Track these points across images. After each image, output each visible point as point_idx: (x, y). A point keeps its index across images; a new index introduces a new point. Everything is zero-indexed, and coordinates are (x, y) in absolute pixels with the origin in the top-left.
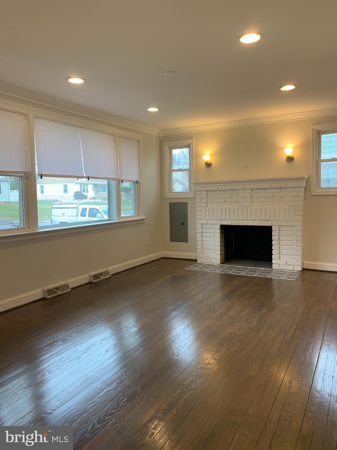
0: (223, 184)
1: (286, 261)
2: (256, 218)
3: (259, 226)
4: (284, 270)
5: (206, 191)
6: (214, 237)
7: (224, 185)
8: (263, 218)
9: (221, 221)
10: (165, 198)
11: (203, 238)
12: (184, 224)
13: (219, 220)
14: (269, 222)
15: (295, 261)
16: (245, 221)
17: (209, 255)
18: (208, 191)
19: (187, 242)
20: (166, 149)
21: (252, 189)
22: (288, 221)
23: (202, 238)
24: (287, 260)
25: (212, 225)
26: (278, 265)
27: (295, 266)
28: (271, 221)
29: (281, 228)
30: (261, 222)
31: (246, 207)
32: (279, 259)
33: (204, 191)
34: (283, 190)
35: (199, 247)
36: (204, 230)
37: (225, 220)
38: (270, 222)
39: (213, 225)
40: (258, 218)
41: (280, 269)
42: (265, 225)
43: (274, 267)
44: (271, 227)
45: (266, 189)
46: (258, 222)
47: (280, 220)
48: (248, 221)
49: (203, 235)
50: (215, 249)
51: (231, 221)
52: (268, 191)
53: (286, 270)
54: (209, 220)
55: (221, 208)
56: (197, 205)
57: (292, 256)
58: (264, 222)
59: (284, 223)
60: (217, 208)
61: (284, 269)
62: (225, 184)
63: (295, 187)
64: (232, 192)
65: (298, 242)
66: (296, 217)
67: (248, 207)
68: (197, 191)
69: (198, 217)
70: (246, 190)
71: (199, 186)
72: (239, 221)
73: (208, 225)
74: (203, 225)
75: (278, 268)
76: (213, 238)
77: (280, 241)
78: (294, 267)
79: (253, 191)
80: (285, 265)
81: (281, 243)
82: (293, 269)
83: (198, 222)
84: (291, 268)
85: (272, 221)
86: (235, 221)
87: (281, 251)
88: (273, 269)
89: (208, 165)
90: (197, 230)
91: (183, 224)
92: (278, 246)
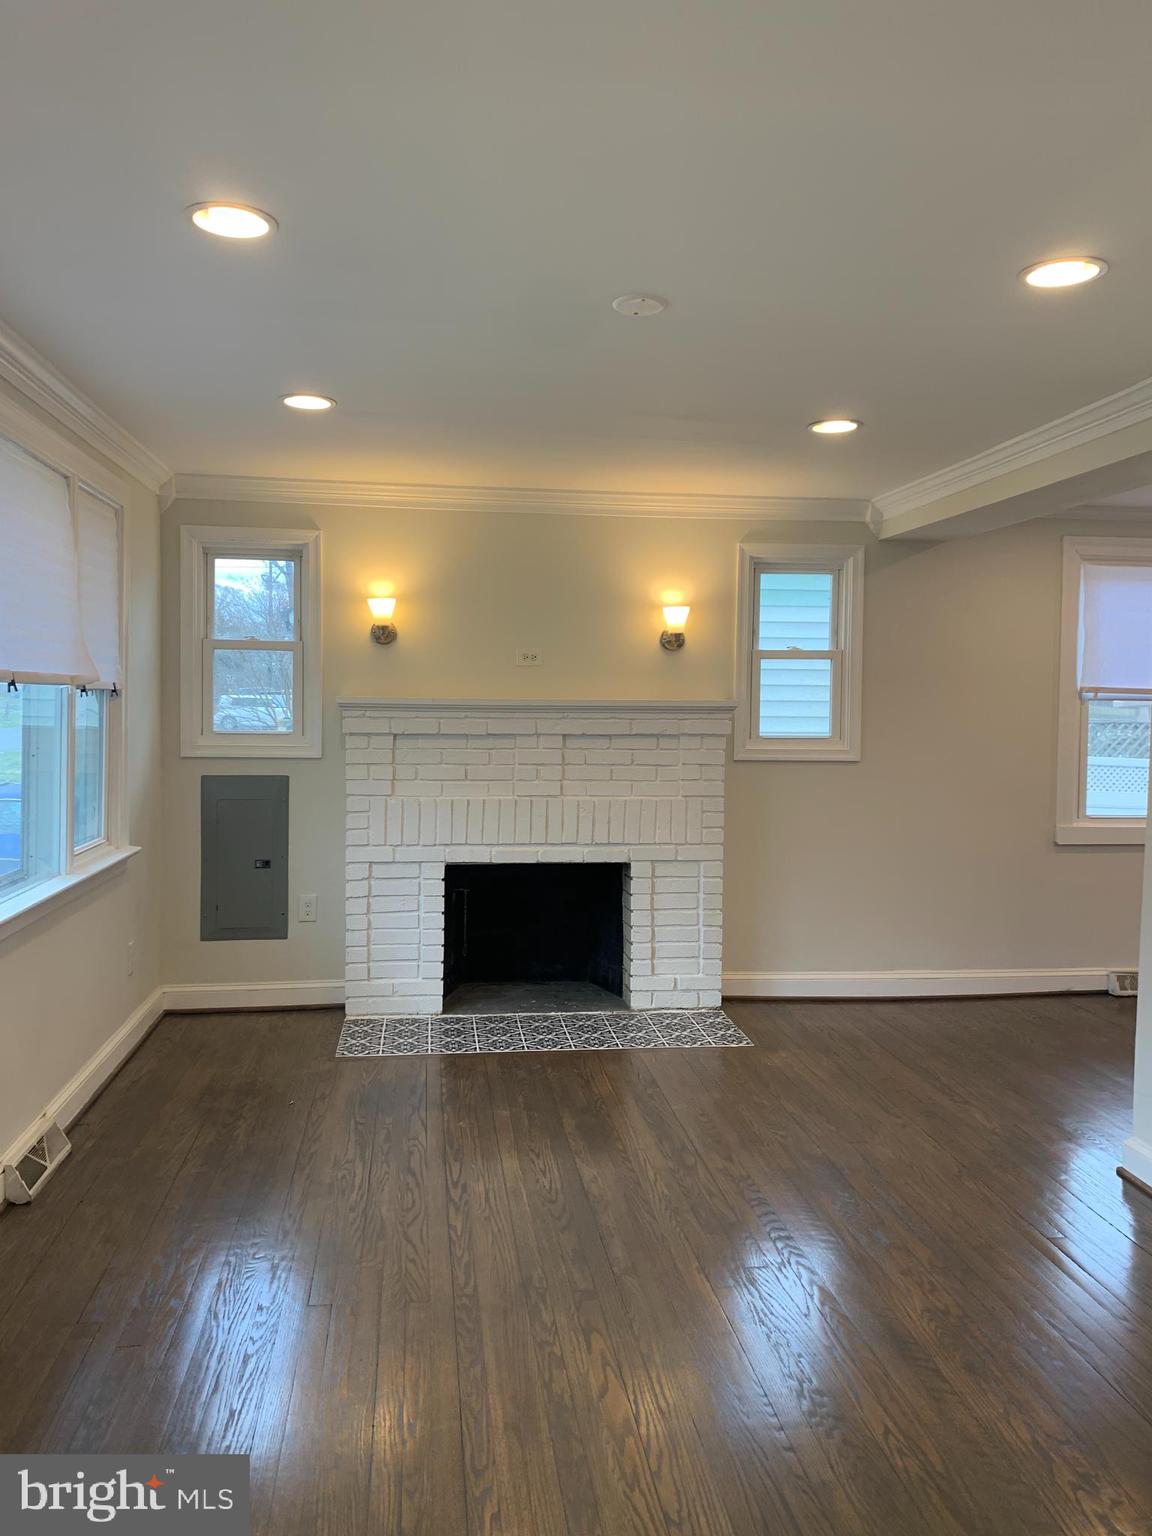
0: (463, 714)
1: (675, 979)
2: (577, 839)
3: (587, 864)
4: (669, 1009)
5: (392, 737)
6: (418, 910)
7: (466, 717)
8: (601, 837)
9: (448, 849)
10: (182, 755)
11: (372, 917)
12: (272, 864)
13: (442, 848)
14: (623, 848)
15: (701, 975)
16: (541, 849)
17: (393, 981)
18: (395, 736)
19: (285, 937)
20: (191, 553)
21: (564, 736)
22: (682, 844)
23: (369, 921)
24: (677, 976)
25: (414, 865)
26: (650, 993)
27: (700, 993)
28: (628, 847)
29: (660, 870)
30: (592, 849)
31: (545, 799)
32: (653, 973)
33: (386, 734)
34: (663, 743)
35: (355, 954)
36: (377, 887)
37: (466, 844)
38: (625, 849)
39: (417, 866)
40: (585, 838)
41: (655, 1010)
42: (608, 861)
43: (637, 1001)
44: (627, 866)
45: (610, 737)
46: (586, 850)
47: (657, 841)
48: (549, 848)
49: (372, 907)
50: (423, 959)
51: (488, 849)
52: (616, 743)
53: (673, 1009)
54: (399, 848)
55: (452, 802)
56: (350, 787)
57: (693, 960)
58: (602, 848)
59: (668, 852)
60: (435, 801)
61: (667, 1005)
62: (469, 714)
63: (702, 736)
64: (489, 743)
65: (710, 912)
66: (705, 831)
67: (549, 799)
68: (351, 734)
69: (351, 837)
70: (542, 738)
71: (364, 716)
72: (517, 849)
73: (395, 866)
74: (374, 867)
75: (649, 1007)
76: (416, 914)
77: (655, 913)
78: (699, 997)
79: (569, 743)
80: (670, 993)
81: (660, 917)
82: (696, 1002)
83: (351, 854)
84: (688, 1001)
85: (633, 847)
86: (501, 848)
87: (657, 945)
88: (634, 1011)
89: (384, 635)
90: (349, 886)
91: (267, 864)
92: (649, 929)
